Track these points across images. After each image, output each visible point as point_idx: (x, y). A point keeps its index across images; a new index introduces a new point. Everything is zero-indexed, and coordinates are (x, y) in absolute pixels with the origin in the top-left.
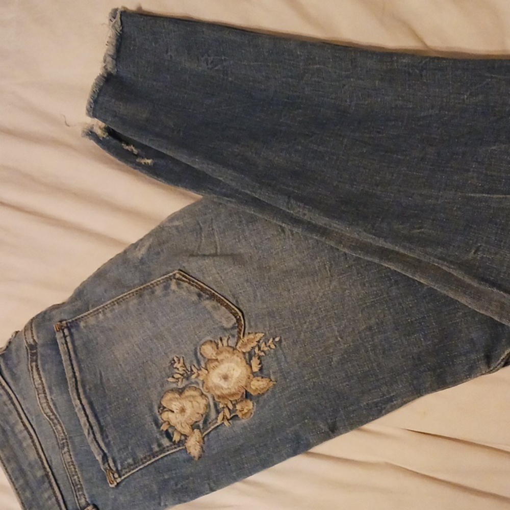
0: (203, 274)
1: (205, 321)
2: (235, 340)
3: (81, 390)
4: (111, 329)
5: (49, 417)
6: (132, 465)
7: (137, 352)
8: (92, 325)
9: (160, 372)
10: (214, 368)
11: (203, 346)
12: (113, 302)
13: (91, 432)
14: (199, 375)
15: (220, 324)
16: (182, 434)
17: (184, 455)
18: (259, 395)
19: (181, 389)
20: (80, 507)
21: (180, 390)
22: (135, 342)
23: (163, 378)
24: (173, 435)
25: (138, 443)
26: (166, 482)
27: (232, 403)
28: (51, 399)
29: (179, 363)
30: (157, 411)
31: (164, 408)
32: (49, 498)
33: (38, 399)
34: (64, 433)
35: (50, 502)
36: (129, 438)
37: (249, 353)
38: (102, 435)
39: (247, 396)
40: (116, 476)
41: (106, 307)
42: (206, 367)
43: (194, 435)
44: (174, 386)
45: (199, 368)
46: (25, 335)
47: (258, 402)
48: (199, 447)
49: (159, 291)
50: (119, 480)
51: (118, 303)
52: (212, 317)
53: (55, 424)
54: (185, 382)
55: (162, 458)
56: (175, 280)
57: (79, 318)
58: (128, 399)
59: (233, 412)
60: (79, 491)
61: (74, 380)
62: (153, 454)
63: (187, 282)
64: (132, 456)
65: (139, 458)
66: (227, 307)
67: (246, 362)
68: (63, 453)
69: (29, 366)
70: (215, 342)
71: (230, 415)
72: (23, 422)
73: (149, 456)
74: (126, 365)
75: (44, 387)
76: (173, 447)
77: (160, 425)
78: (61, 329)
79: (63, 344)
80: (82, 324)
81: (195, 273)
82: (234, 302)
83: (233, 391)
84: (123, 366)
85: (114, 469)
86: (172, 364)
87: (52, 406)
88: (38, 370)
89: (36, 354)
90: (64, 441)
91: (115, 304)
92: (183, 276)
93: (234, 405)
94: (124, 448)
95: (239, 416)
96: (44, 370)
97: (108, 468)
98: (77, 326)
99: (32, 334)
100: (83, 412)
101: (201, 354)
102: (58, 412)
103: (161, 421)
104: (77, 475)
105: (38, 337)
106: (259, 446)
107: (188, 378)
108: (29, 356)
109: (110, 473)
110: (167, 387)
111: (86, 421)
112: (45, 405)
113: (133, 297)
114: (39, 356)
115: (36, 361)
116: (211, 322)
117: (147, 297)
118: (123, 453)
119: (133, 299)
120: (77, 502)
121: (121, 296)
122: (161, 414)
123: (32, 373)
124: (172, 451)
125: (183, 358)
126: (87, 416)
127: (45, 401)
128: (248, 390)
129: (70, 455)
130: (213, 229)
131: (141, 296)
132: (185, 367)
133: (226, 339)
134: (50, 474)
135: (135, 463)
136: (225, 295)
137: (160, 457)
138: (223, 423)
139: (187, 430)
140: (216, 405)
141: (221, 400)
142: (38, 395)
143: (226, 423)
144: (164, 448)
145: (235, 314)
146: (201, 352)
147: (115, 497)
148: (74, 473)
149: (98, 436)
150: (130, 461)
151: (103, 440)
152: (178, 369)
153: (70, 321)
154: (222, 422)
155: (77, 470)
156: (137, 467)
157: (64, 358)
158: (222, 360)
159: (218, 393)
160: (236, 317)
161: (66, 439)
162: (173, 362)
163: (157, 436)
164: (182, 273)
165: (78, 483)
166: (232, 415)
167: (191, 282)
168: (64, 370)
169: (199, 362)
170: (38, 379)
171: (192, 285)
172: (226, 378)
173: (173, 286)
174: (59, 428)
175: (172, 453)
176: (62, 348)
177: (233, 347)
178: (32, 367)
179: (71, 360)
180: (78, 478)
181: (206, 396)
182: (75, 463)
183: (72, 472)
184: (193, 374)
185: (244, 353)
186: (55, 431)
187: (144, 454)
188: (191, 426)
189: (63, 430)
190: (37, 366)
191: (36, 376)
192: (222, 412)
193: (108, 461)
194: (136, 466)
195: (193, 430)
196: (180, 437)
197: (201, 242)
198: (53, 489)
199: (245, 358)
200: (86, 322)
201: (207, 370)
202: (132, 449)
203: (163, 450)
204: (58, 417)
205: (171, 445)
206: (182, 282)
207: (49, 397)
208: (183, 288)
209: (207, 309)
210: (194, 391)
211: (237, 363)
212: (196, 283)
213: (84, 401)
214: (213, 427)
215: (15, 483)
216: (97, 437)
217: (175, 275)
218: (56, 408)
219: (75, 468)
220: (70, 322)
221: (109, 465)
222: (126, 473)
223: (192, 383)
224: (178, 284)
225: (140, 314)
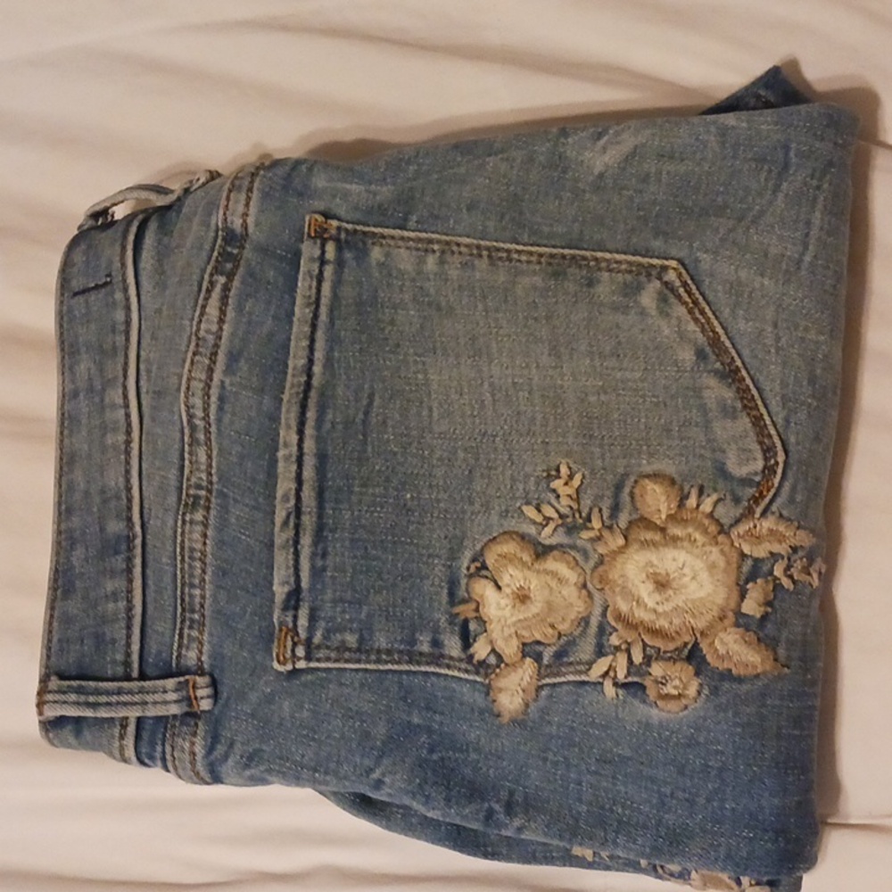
0: (737, 305)
1: (687, 423)
2: (739, 511)
3: (311, 414)
4: (439, 309)
5: (191, 417)
6: (349, 650)
7: (483, 401)
8: (399, 270)
9: (513, 479)
10: (646, 544)
11: (647, 481)
12: (478, 247)
13: (292, 524)
14: (599, 538)
15: (718, 455)
16: (493, 651)
17: (479, 699)
18: (727, 676)
19: (543, 546)
20: (178, 664)
21: (540, 549)
22: (492, 377)
23: (514, 498)
24: (475, 641)
25: (391, 609)
26: (411, 730)
27: (644, 650)
28: (222, 382)
29: (566, 484)
30: (465, 565)
31: (484, 567)
32: (114, 596)
33: (188, 361)
34: (210, 474)
35: (111, 606)
36: (373, 587)
37: (757, 561)
38: (315, 544)
39: (693, 656)
40: (300, 652)
41: (455, 248)
42: (627, 529)
43: (520, 671)
44: (532, 530)
45: (607, 522)
46: (228, 199)
47: (715, 691)
48: (520, 701)
49: (606, 287)
50: (301, 665)
51: (490, 257)
52: (707, 426)
53: (194, 441)
54: (560, 538)
55: (426, 673)
56: (657, 284)
57: (374, 234)
58: (412, 497)
59: (636, 674)
60: (191, 627)
61: (304, 379)
62: (410, 653)
63: (685, 303)
64: (361, 630)
65: (376, 646)
66: (757, 421)
67: (738, 578)
68: (188, 518)
69: (206, 277)
70: (682, 489)
71: (626, 677)
72: (125, 388)
73: (400, 652)
74: (442, 417)
75: (216, 346)
76: (463, 666)
77: (456, 600)
78: (321, 236)
79: (311, 277)
80: (376, 253)
81: (716, 291)
82: (780, 421)
83: (662, 623)
84: (435, 414)
85: (303, 634)
86: (549, 478)
87: (214, 399)
88: (224, 299)
89: (236, 260)
90: (203, 493)
91: (480, 256)
92: (685, 284)
93: (648, 660)
94: (350, 603)
95: (648, 692)
96: (240, 309)
97: (291, 625)
98: (363, 254)
99: (247, 205)
100: (294, 467)
101: (632, 495)
102: (219, 420)
103: (462, 593)
104: (203, 589)
105: (257, 224)
106: (672, 794)
107: (572, 530)
108: (215, 254)
109: (289, 638)
110: (512, 524)
111: (293, 492)
112: (197, 386)
113: (538, 267)
114: (241, 270)
115: (230, 276)
116: (702, 437)
117: (571, 287)
118: (344, 612)
119: (535, 273)
120: (175, 648)
121: (508, 246)
122: (470, 576)
123: (206, 299)
124: (456, 673)
125: (584, 477)
126: (299, 480)
127: (203, 377)
128: (704, 646)
129: (205, 536)
130: (818, 188)
131: (556, 275)
132: (578, 500)
133: (715, 497)
134: (138, 541)
135: (359, 650)
136: (766, 386)
137: (423, 669)
138: (602, 684)
139: (510, 649)
140: (602, 630)
141: (619, 627)
142: (195, 354)
143: (609, 689)
144: (442, 656)
145: (768, 451)
146: (637, 491)
147: (272, 694)
148: (197, 581)
149: (306, 540)
150: (351, 639)
151: (313, 555)
152: (558, 497)
153: (350, 227)
154: (601, 680)
155: (207, 578)
156: (359, 661)
157: (301, 311)
158: (675, 539)
159: (624, 607)
160: (766, 459)
161: (210, 491)
162: (553, 473)
163: (439, 620)
164: (686, 277)
165: (197, 607)
166: (630, 679)
167: (696, 311)
168: (289, 340)
169: (615, 509)
170: (216, 320)
171: (696, 320)
172: (662, 584)
173: (648, 299)
174: (203, 458)
175: (453, 677)
176: (304, 285)
177: (722, 525)
178: (212, 283)
179: (314, 327)
180: (203, 597)
181: (590, 595)
182: (209, 559)
183: (192, 576)
184: (587, 529)
185: (743, 556)
186: (186, 456)
187: (392, 643)
188: (524, 644)
189: (210, 466)
190: (226, 288)
191: (213, 310)
192: (611, 657)
193: (296, 608)
194: (357, 655)
195: (524, 656)
196: (488, 655)
197: (771, 203)
198: (130, 581)
199: (739, 567)
200: (387, 255)
201: (626, 538)
202: (369, 616)
203: (437, 658)
204: (213, 429)
205: (461, 660)
206: (672, 300)
207: (217, 376)
208: (668, 315)
209: (701, 398)
210: (569, 568)
211: (712, 567)
212: (708, 320)
213: (309, 445)
214: (571, 678)
215: (63, 516)
216: (302, 542)
217: (664, 268)
218: (220, 409)
219: (204, 571)
220: (347, 231)
221: (295, 618)
222: (328, 659)
223: (573, 547)
224: (663, 299)
225: (536, 319)
